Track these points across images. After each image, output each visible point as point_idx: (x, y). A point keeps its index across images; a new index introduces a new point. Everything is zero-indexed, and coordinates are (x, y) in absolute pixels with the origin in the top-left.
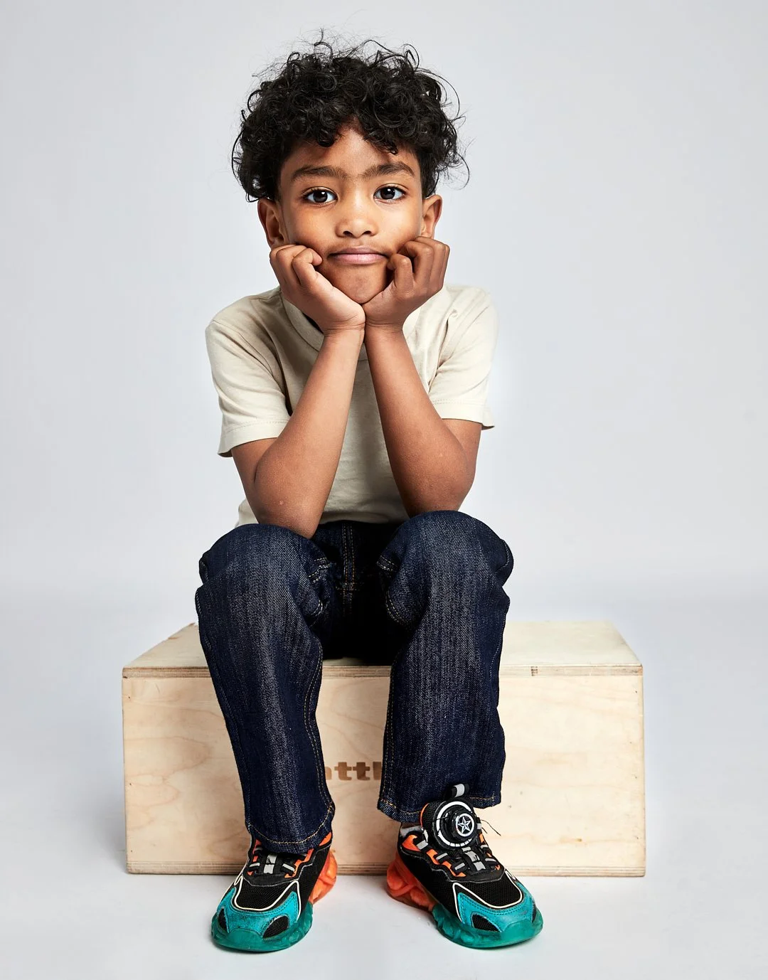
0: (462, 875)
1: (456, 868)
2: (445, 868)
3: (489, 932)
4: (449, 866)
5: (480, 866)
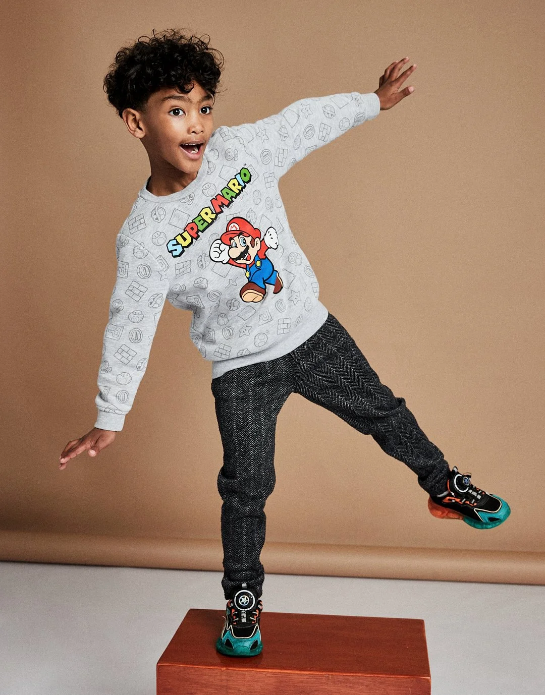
0: (475, 504)
1: (472, 503)
2: (467, 504)
3: (497, 521)
4: (468, 503)
5: (479, 497)
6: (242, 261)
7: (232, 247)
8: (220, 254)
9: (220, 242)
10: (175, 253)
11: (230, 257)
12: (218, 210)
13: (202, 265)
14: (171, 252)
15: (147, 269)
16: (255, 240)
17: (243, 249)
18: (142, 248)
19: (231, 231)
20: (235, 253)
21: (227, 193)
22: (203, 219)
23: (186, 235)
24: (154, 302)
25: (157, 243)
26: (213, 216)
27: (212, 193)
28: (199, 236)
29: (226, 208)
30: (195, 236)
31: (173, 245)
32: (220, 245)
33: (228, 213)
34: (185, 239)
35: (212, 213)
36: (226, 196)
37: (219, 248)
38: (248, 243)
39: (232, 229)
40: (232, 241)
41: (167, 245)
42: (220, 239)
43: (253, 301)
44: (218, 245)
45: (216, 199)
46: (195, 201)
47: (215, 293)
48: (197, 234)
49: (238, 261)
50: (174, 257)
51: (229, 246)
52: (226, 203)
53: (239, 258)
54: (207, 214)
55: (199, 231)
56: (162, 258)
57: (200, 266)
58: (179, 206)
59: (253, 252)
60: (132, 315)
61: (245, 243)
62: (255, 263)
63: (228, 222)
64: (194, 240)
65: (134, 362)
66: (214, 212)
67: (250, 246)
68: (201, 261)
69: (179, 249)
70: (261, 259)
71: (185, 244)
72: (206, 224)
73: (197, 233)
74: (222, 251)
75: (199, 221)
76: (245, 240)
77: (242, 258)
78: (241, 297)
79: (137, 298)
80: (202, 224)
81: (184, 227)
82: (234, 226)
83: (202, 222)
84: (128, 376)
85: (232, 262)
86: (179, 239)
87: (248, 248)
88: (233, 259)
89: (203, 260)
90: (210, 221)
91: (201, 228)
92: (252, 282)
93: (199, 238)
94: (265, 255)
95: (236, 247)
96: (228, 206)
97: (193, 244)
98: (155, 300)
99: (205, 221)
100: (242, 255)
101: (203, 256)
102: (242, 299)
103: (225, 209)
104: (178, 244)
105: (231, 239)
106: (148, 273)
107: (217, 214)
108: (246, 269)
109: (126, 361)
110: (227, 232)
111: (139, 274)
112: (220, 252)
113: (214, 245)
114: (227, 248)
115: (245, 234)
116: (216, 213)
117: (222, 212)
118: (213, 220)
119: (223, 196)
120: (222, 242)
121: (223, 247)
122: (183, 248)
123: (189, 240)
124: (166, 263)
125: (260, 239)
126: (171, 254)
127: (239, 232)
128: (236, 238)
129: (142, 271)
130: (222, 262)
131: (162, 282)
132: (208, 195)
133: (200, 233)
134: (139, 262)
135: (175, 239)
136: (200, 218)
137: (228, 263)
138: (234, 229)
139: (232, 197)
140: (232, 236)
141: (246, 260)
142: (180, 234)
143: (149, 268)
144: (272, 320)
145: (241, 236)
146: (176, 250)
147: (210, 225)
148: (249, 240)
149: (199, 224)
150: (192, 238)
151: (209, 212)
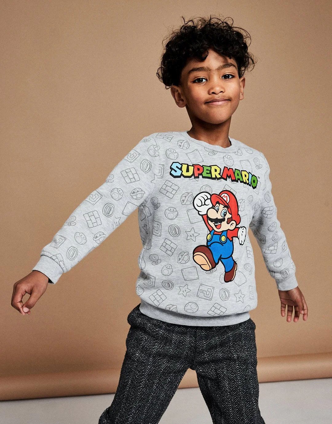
6: (212, 224)
7: (214, 208)
8: (202, 205)
9: (209, 197)
10: (173, 172)
11: (207, 214)
12: (225, 177)
13: (183, 201)
14: (172, 169)
15: (149, 166)
16: (232, 220)
17: (220, 217)
18: (156, 149)
19: (222, 198)
20: (213, 214)
21: (238, 174)
22: (210, 171)
23: (191, 168)
24: (135, 194)
25: (168, 155)
26: (219, 176)
27: (229, 164)
28: (198, 177)
29: (231, 181)
30: (196, 175)
31: (177, 167)
32: (208, 199)
33: (228, 184)
34: (188, 170)
35: (219, 174)
36: (236, 174)
37: (205, 201)
38: (226, 218)
39: (224, 198)
40: (218, 205)
41: (173, 163)
42: (211, 196)
43: (200, 265)
44: (206, 198)
45: (229, 170)
46: (214, 157)
47: (176, 228)
48: (199, 176)
49: (209, 222)
50: (171, 174)
51: (213, 205)
52: (233, 179)
53: (212, 220)
54: (216, 171)
55: (201, 174)
56: (163, 167)
57: (182, 199)
58: (201, 150)
59: (225, 226)
60: (116, 191)
61: (225, 215)
62: (221, 235)
63: (224, 189)
64: (193, 177)
65: (95, 230)
66: (221, 175)
67: (226, 220)
68: (185, 197)
69: (179, 173)
70: (227, 237)
71: (185, 174)
72: (209, 175)
73: (199, 174)
74: (205, 204)
75: (207, 170)
76: (226, 213)
77: (214, 222)
78: (194, 254)
79: (128, 181)
80: (207, 173)
81: (194, 164)
82: (227, 197)
83: (208, 172)
84: (85, 238)
85: (206, 218)
86: (184, 168)
87: (223, 220)
88: (208, 217)
89: (187, 197)
90: (214, 176)
91: (204, 174)
92: (209, 248)
93: (197, 179)
94: (232, 238)
95: (217, 212)
96: (232, 181)
97: (190, 178)
98: (138, 193)
99: (211, 173)
100: (216, 221)
101: (190, 194)
102: (193, 257)
103: (229, 180)
104: (181, 169)
105: (218, 202)
106: (147, 169)
107: (222, 178)
108: (210, 232)
109: (91, 225)
110: (219, 195)
111: (141, 165)
112: (203, 204)
113: (202, 195)
114: (211, 206)
115: (229, 210)
116: (222, 176)
117: (226, 180)
118: (216, 178)
119: (234, 173)
120: (210, 199)
121: (209, 202)
122: (182, 175)
123: (190, 173)
124: (162, 173)
125: (237, 225)
126: (170, 170)
127: (226, 205)
128: (221, 206)
129: (145, 165)
130: (199, 211)
131: (151, 184)
132: (225, 162)
133: (201, 177)
134: (148, 158)
135: (182, 164)
136: (209, 168)
137: (202, 215)
138: (225, 199)
139: (239, 179)
140: (220, 202)
141: (216, 226)
142: (188, 164)
143: (151, 166)
144: (211, 300)
145: (226, 208)
146: (176, 171)
147: (211, 178)
148: (228, 216)
149: (205, 171)
150: (193, 174)
151: (218, 171)
